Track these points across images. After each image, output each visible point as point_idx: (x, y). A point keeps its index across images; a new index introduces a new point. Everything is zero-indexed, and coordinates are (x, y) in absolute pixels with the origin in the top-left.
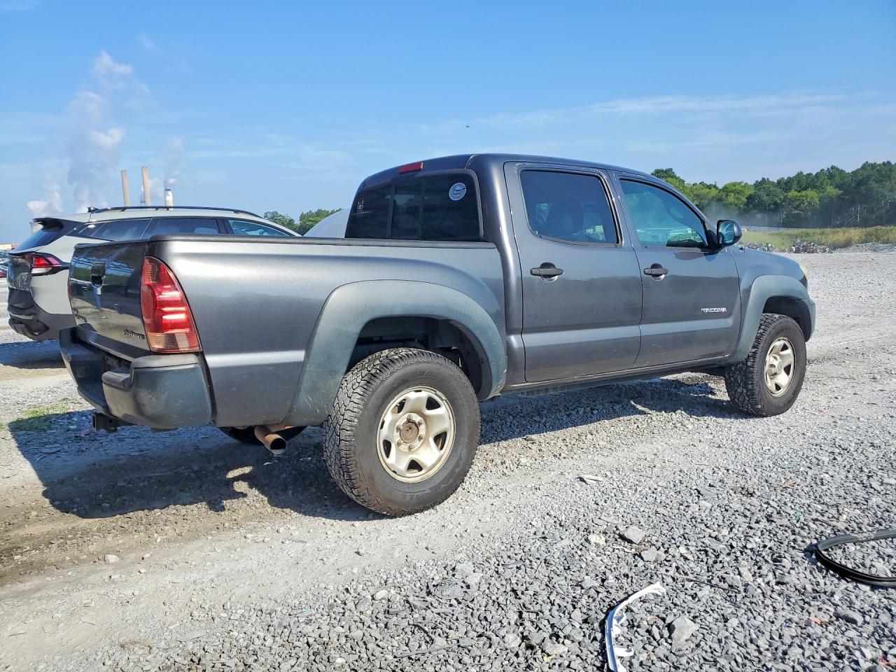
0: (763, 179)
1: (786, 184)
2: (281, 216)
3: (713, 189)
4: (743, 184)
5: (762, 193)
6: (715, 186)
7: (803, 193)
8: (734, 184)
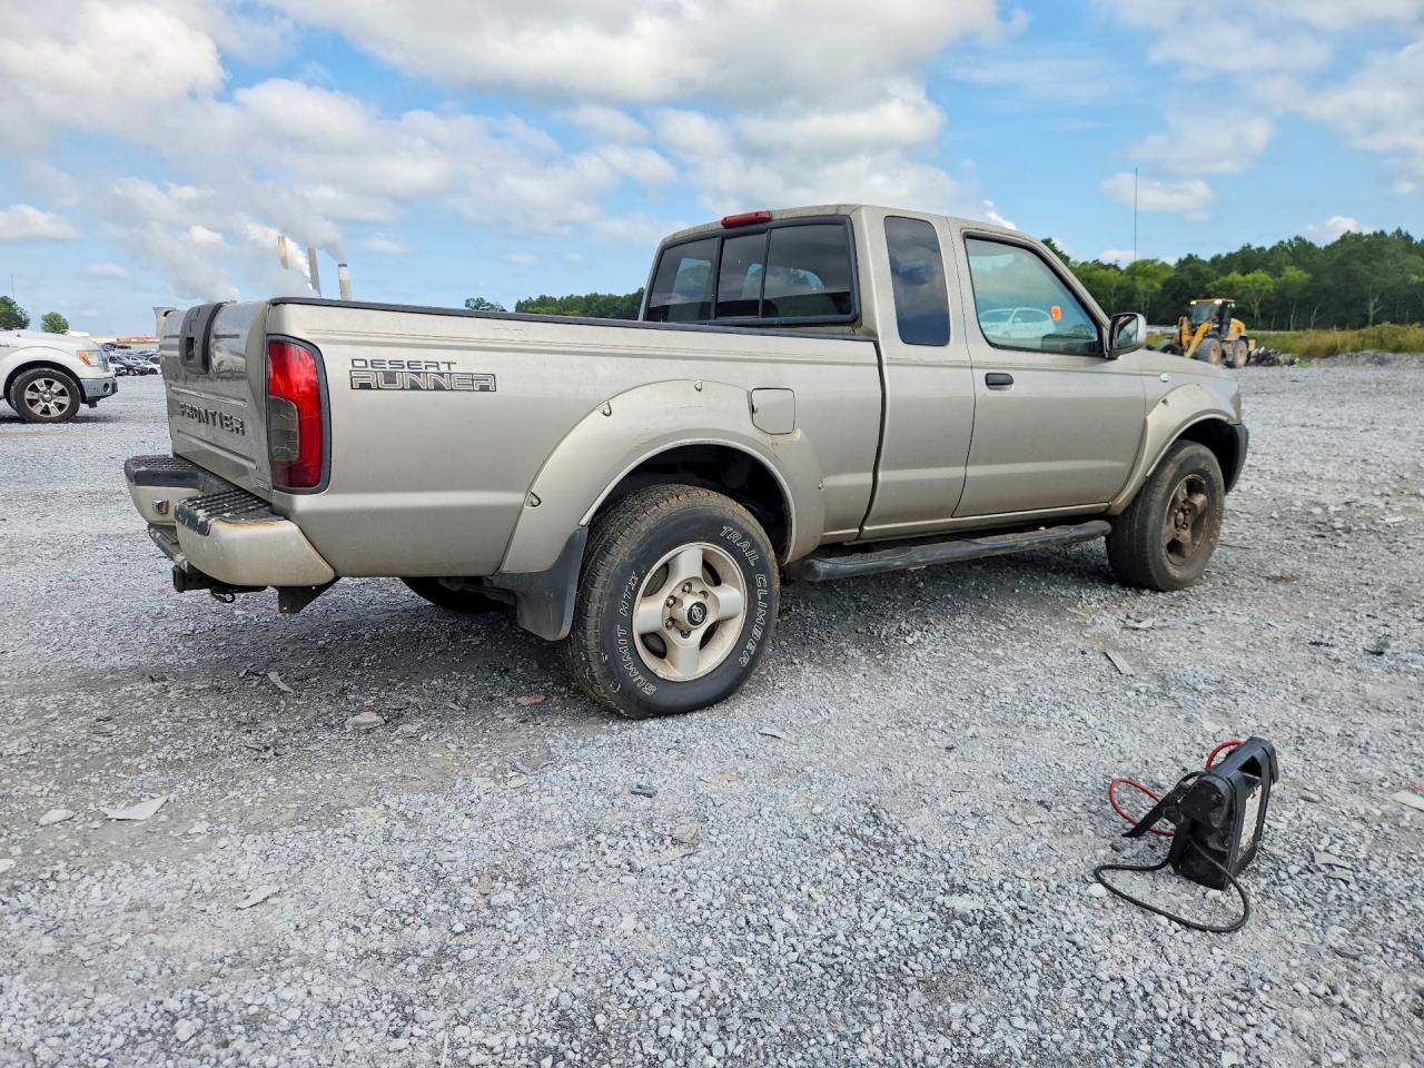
0: (1190, 256)
1: (1223, 264)
2: (488, 304)
3: (1112, 270)
4: (1159, 263)
5: (1186, 277)
6: (1116, 267)
7: (1250, 277)
8: (1145, 263)
